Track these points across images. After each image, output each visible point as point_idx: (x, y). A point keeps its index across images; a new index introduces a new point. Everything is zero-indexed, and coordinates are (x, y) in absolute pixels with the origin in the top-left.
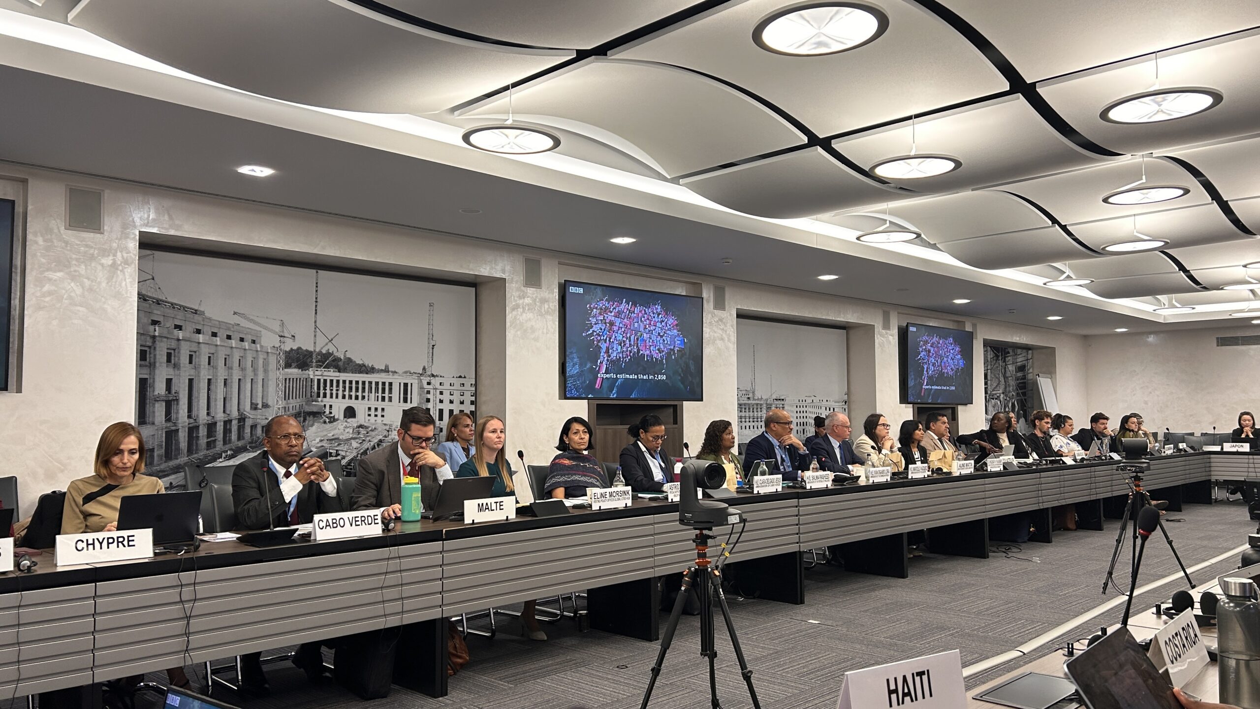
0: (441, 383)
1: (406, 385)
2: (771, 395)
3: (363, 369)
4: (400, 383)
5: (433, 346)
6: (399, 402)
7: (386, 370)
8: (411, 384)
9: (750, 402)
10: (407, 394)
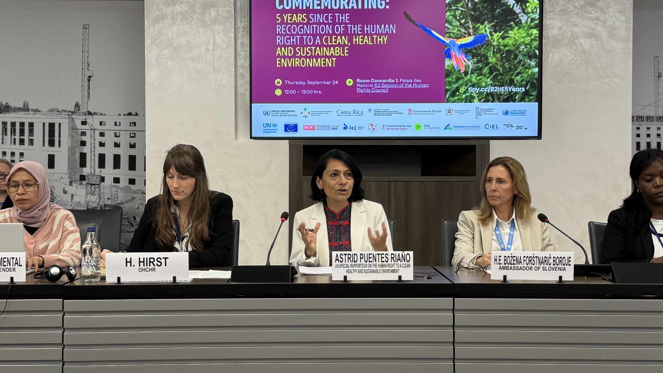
0: (101, 123)
1: (52, 126)
4: (44, 124)
5: (90, 77)
6: (44, 146)
7: (25, 109)
8: (60, 124)
10: (54, 136)
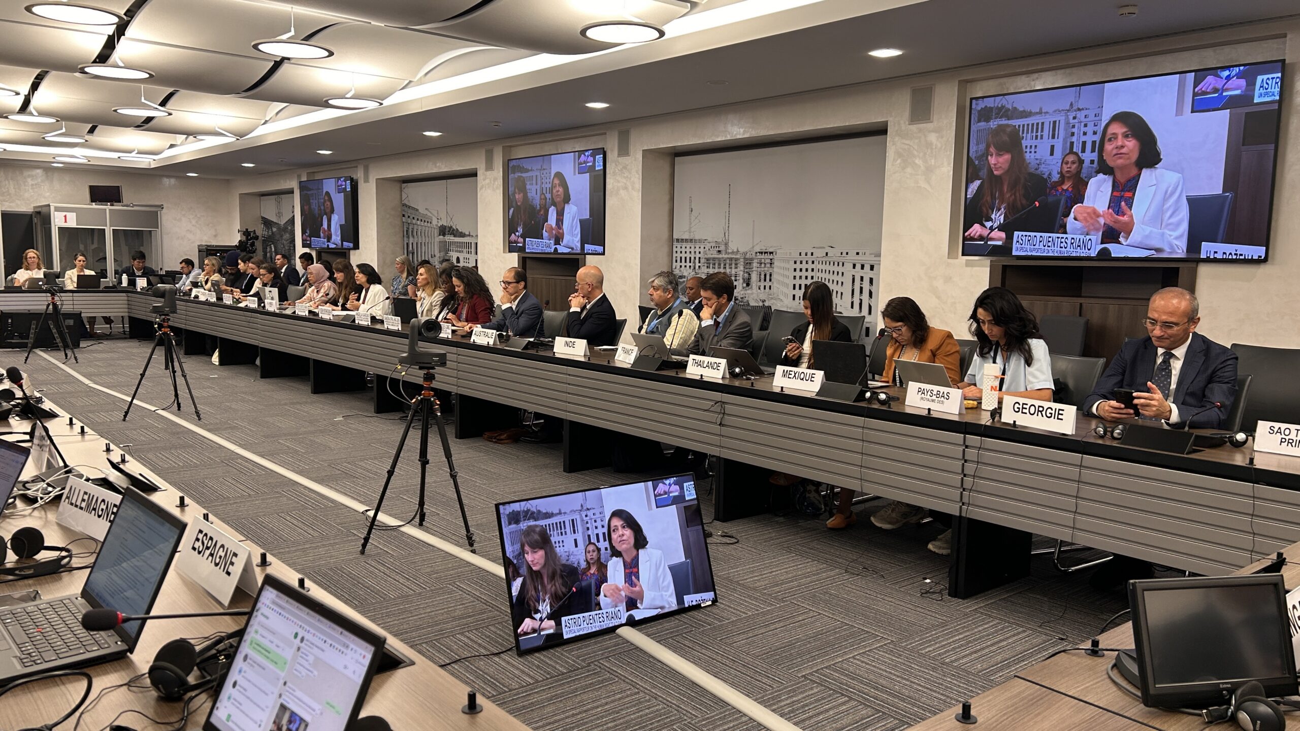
2: (753, 247)
3: (462, 235)
9: (720, 256)
